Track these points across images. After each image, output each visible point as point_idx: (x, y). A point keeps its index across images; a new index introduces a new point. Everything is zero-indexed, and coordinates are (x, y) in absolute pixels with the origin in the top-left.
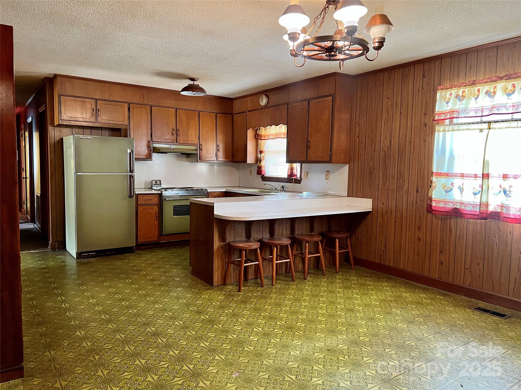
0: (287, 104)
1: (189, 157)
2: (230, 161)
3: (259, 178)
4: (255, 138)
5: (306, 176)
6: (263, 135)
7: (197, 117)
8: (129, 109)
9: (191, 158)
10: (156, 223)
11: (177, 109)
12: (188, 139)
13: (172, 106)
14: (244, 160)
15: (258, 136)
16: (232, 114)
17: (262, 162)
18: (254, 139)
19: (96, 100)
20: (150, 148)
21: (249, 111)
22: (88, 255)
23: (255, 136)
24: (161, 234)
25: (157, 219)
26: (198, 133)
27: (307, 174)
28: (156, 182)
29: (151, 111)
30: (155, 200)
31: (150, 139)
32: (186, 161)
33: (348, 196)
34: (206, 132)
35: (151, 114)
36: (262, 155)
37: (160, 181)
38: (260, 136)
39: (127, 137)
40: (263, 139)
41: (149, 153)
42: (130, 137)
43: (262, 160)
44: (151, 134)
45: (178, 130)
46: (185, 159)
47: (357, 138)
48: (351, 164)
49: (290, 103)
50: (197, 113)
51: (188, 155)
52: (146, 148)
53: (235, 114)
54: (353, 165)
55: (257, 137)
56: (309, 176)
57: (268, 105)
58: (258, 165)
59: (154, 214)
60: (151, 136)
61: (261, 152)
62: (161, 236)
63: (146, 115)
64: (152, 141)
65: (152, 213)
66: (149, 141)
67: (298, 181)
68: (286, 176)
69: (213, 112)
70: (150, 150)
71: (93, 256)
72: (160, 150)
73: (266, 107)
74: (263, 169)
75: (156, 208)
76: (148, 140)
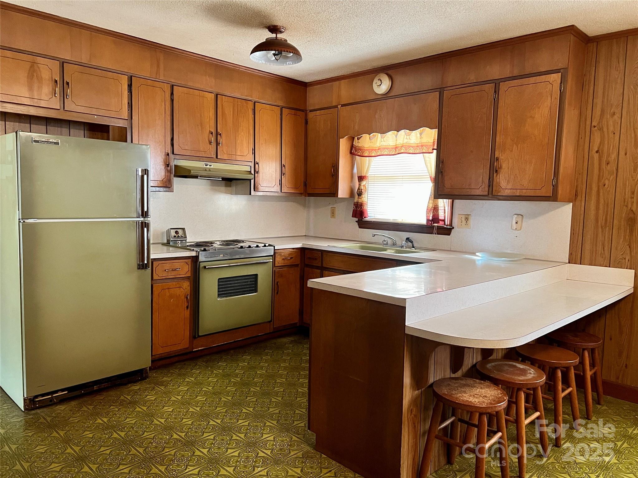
0: (439, 90)
1: (230, 186)
2: (301, 194)
3: (353, 223)
4: (351, 153)
5: (464, 222)
6: (365, 149)
7: (251, 112)
8: (130, 86)
9: (234, 188)
10: (187, 313)
11: (217, 95)
12: (236, 153)
13: (210, 90)
14: (334, 193)
15: (356, 151)
16: (305, 111)
17: (363, 196)
18: (349, 155)
19: (63, 63)
20: (169, 168)
21: (342, 106)
22: (51, 400)
23: (351, 149)
24: (195, 334)
25: (187, 307)
26: (252, 140)
27: (467, 219)
28: (177, 232)
29: (172, 94)
30: (185, 270)
31: (169, 151)
32: (226, 193)
33: (569, 263)
34: (265, 140)
35: (172, 100)
36: (364, 183)
37: (183, 229)
38: (361, 150)
39: (126, 142)
40: (366, 154)
41: (167, 176)
42: (132, 142)
43: (364, 193)
44: (172, 139)
45: (220, 135)
46: (223, 188)
47: (596, 156)
48: (577, 203)
49: (445, 89)
50: (251, 105)
51: (229, 182)
52: (163, 167)
53: (311, 111)
54: (583, 204)
55: (354, 151)
56: (471, 221)
57: (392, 94)
58: (355, 201)
59: (183, 297)
60: (172, 145)
61: (361, 178)
62: (194, 338)
63: (163, 102)
64: (173, 153)
65: (180, 295)
66: (168, 154)
67: (446, 231)
68: (424, 222)
69: (275, 104)
70: (170, 171)
71: (62, 400)
72: (190, 171)
73: (386, 96)
74: (365, 207)
75: (186, 286)
76: (166, 151)
